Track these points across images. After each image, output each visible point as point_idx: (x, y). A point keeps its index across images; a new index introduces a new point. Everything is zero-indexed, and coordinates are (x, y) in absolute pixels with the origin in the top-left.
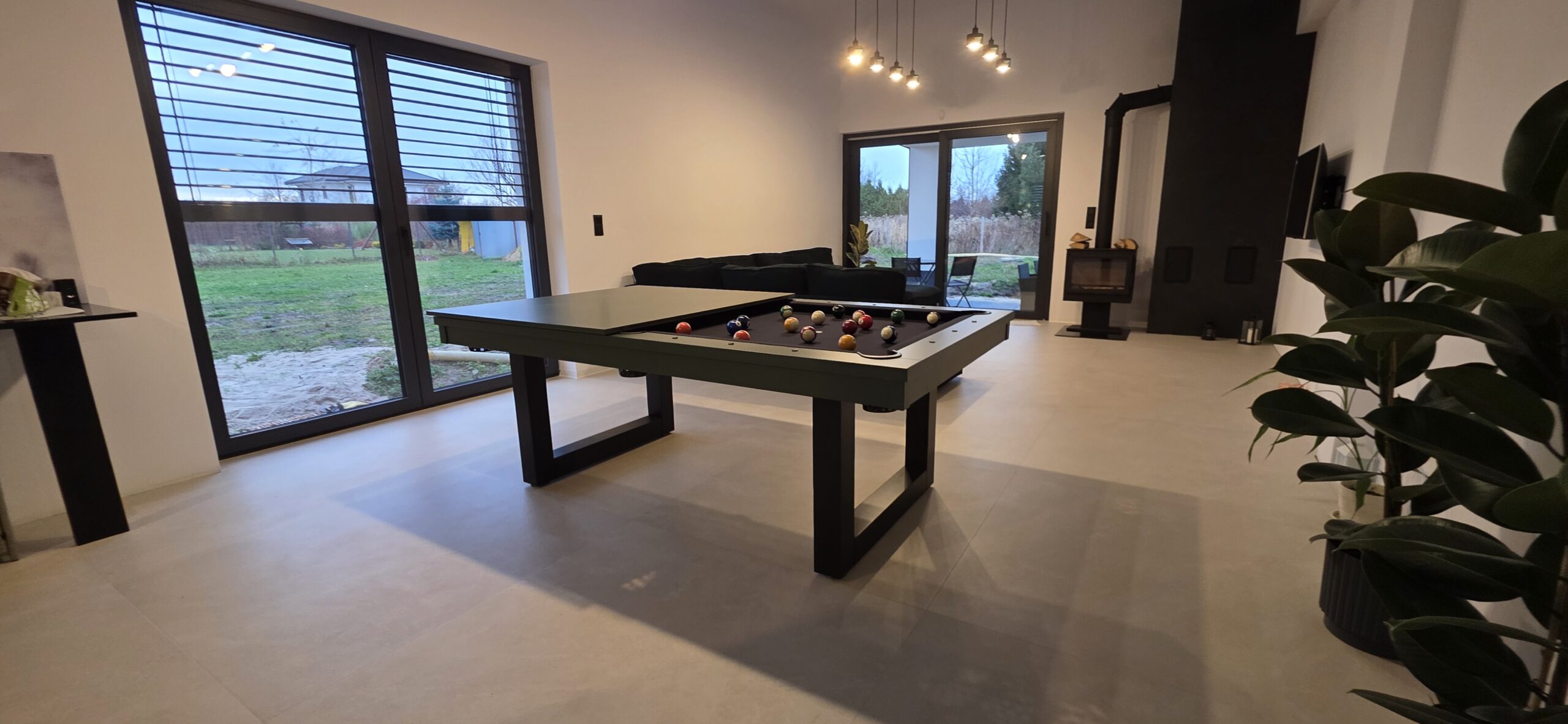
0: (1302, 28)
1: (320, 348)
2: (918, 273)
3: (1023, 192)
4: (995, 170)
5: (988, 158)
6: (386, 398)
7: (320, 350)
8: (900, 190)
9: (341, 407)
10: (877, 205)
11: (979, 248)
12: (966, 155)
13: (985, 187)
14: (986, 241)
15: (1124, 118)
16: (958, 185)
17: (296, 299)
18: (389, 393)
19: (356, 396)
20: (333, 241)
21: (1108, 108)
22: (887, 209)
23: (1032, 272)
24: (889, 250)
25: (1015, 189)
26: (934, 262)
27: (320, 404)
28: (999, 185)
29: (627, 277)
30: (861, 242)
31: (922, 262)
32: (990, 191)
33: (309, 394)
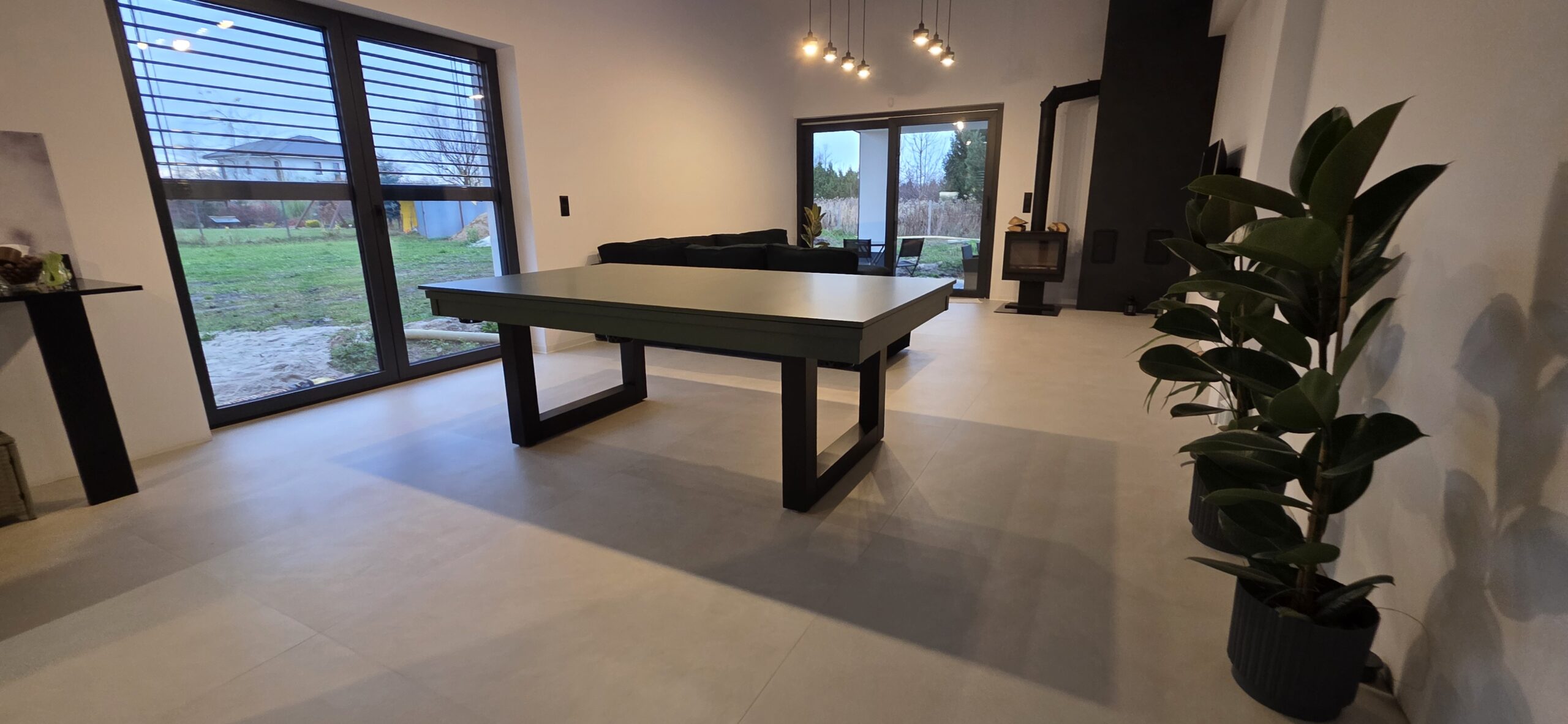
0: (1213, 31)
1: (275, 327)
2: (869, 254)
3: (969, 176)
4: (942, 154)
5: (935, 142)
6: (352, 375)
7: (275, 330)
8: (850, 172)
9: (311, 384)
10: (828, 187)
11: (927, 231)
12: (914, 139)
13: (932, 170)
14: (933, 223)
15: (1058, 110)
16: (907, 169)
17: (235, 279)
18: (355, 370)
19: (321, 373)
20: (262, 219)
21: (1043, 100)
22: (838, 191)
23: (975, 253)
24: (840, 233)
25: (961, 173)
26: (884, 243)
27: (286, 382)
28: (946, 169)
29: (593, 256)
30: (815, 223)
31: (872, 243)
32: (937, 175)
33: (273, 371)
